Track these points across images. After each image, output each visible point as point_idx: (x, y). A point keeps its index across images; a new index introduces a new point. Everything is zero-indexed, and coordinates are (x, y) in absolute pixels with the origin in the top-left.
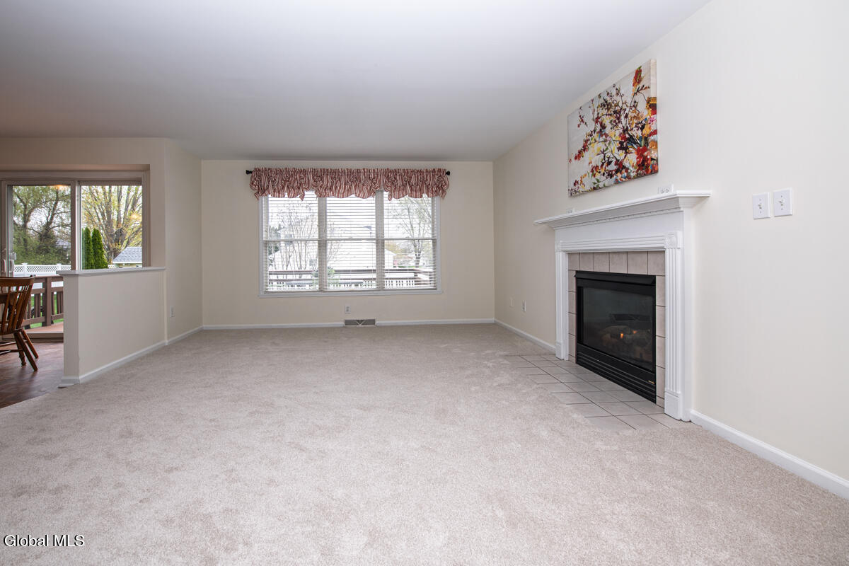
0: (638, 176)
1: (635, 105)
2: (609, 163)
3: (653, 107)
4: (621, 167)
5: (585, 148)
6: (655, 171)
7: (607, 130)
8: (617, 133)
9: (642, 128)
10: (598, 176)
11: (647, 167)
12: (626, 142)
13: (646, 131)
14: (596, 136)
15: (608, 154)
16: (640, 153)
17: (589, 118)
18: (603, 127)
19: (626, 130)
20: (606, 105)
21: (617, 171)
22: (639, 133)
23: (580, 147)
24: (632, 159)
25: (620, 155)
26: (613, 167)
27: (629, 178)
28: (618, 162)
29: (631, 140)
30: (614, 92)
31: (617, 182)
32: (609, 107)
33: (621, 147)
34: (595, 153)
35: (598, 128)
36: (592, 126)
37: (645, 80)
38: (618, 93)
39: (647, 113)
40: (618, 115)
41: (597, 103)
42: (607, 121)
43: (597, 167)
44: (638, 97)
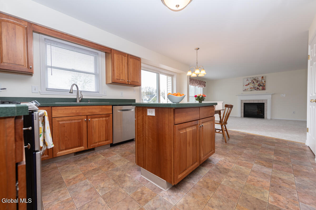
0: (262, 90)
1: (262, 81)
2: (255, 88)
7: (255, 83)
8: (257, 84)
9: (263, 84)
11: (264, 89)
12: (259, 85)
13: (264, 85)
15: (255, 86)
16: (263, 87)
17: (250, 80)
18: (253, 82)
21: (257, 89)
22: (263, 85)
23: (247, 84)
24: (260, 88)
25: (258, 87)
26: (256, 88)
27: (260, 90)
28: (257, 88)
29: (261, 85)
30: (257, 78)
32: (255, 80)
33: (258, 86)
34: (251, 85)
35: (252, 82)
36: (251, 82)
37: (264, 78)
38: (258, 78)
39: (264, 82)
40: (258, 81)
41: (252, 78)
42: (255, 82)
43: (252, 88)
44: (262, 80)
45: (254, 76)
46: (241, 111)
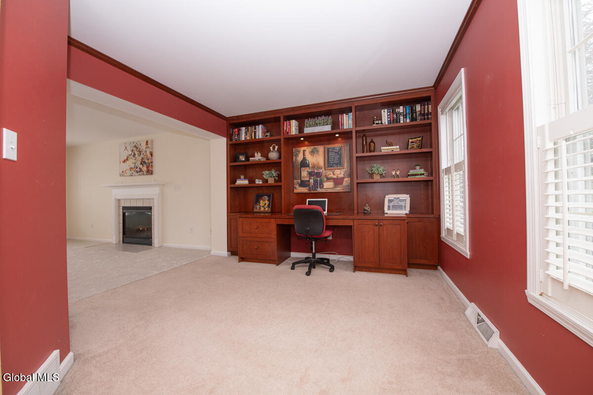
0: (146, 175)
1: (146, 152)
2: (137, 168)
3: (152, 155)
4: (141, 170)
5: (127, 159)
6: (152, 174)
7: (136, 156)
8: (140, 159)
10: (132, 171)
11: (150, 172)
12: (143, 163)
13: (149, 161)
14: (132, 156)
15: (136, 165)
16: (148, 167)
17: (129, 148)
18: (135, 154)
19: (143, 159)
20: (135, 146)
21: (140, 171)
22: (147, 161)
23: (125, 159)
24: (144, 169)
25: (141, 166)
26: (138, 169)
27: (143, 174)
28: (140, 168)
29: (144, 162)
31: (139, 175)
32: (137, 148)
33: (141, 164)
34: (130, 163)
35: (133, 154)
36: (130, 153)
37: (149, 146)
38: (140, 145)
39: (149, 156)
40: (140, 152)
41: (132, 145)
42: (136, 153)
43: (132, 168)
44: (147, 150)
45: (135, 139)
46: (119, 226)
